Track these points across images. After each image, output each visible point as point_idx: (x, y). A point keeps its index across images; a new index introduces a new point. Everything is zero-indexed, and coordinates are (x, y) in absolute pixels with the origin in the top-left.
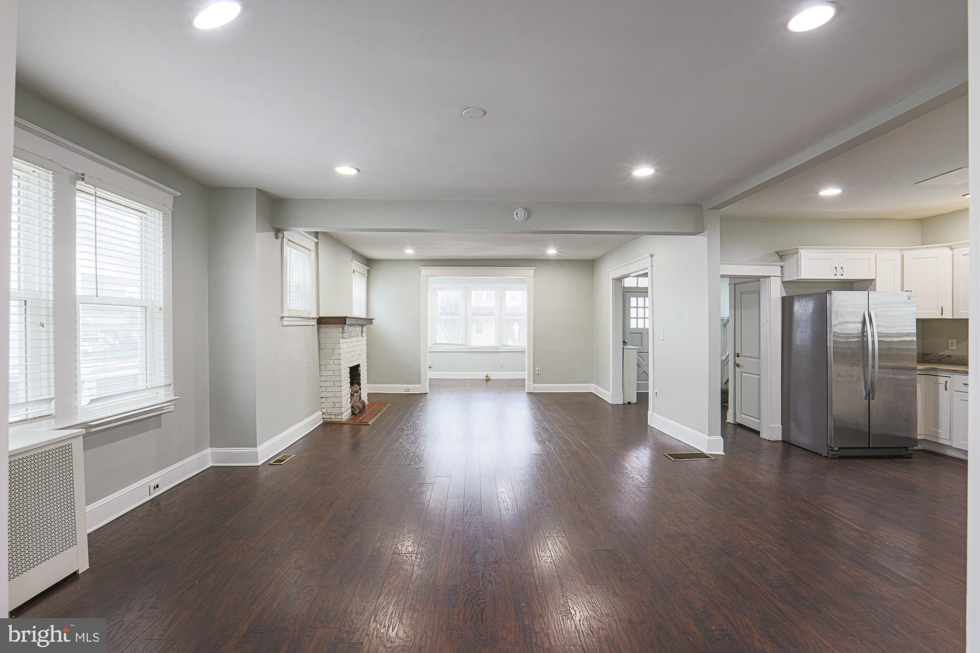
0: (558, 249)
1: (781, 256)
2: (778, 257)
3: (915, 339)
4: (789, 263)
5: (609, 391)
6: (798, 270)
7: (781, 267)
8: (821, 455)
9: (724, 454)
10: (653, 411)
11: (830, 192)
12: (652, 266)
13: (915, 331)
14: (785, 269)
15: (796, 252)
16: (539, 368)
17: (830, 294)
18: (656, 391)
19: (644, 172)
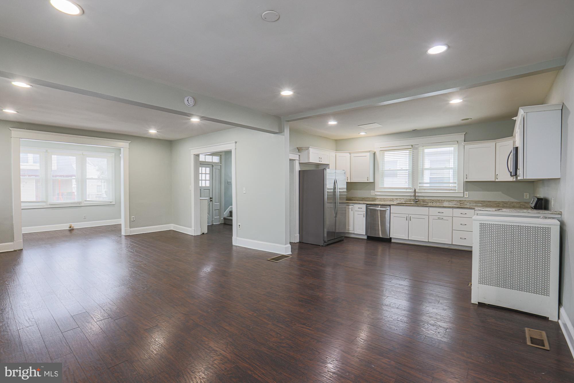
0: (158, 130)
1: (299, 150)
2: (298, 150)
3: (346, 190)
4: (304, 154)
5: (191, 227)
6: (309, 158)
7: (299, 155)
8: (320, 245)
9: (291, 253)
10: (237, 236)
11: (332, 123)
12: (236, 149)
13: (346, 187)
14: (301, 156)
15: (308, 148)
16: (134, 217)
17: (326, 170)
18: (239, 224)
19: (287, 93)
